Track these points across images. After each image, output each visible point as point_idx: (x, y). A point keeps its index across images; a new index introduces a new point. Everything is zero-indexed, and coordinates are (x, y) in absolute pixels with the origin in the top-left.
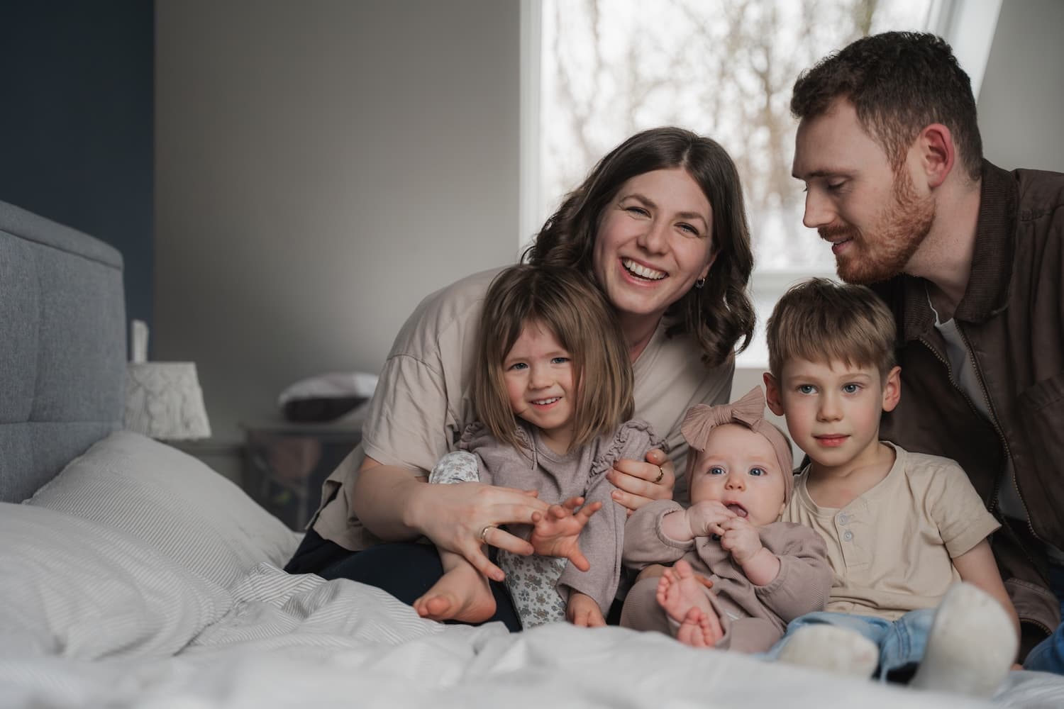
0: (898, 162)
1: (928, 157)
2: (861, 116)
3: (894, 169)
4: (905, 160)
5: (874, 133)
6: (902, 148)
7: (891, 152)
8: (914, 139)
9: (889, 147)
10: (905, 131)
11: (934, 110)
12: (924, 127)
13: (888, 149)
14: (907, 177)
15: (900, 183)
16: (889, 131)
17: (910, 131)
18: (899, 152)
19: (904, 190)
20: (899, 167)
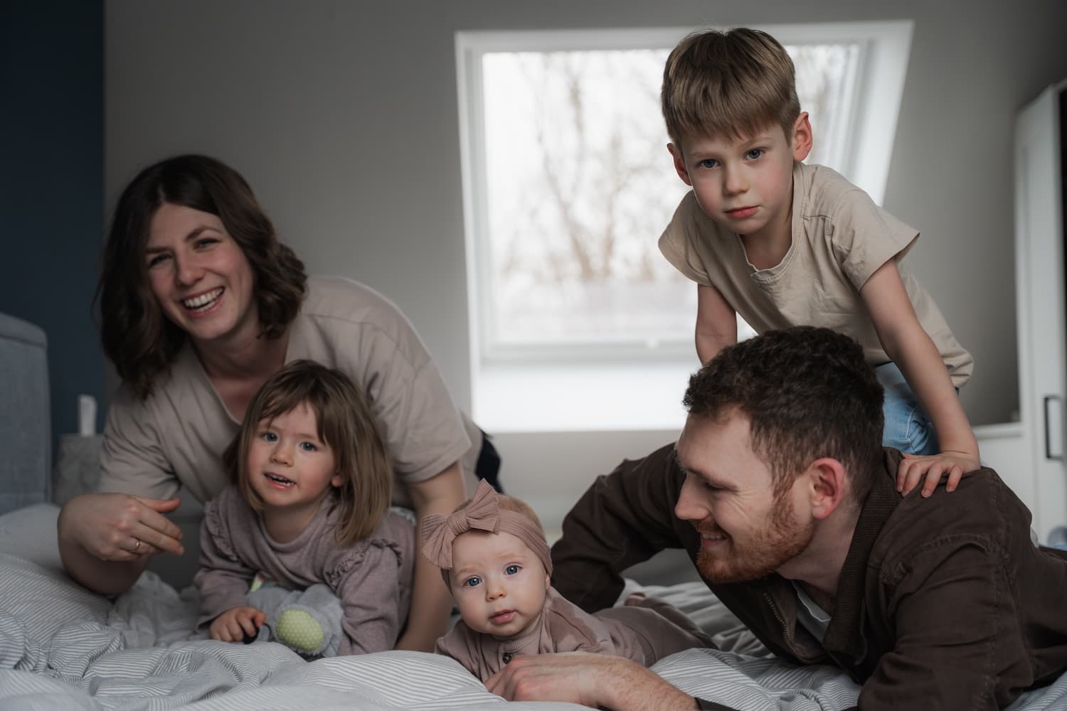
0: (781, 489)
1: (815, 487)
3: (776, 493)
4: (791, 487)
5: (764, 452)
6: (791, 475)
7: (778, 478)
8: (805, 469)
10: (798, 458)
11: (833, 442)
12: (818, 458)
14: (788, 504)
15: (779, 508)
16: (780, 455)
17: (803, 459)
18: (786, 478)
19: (783, 515)
20: (782, 493)
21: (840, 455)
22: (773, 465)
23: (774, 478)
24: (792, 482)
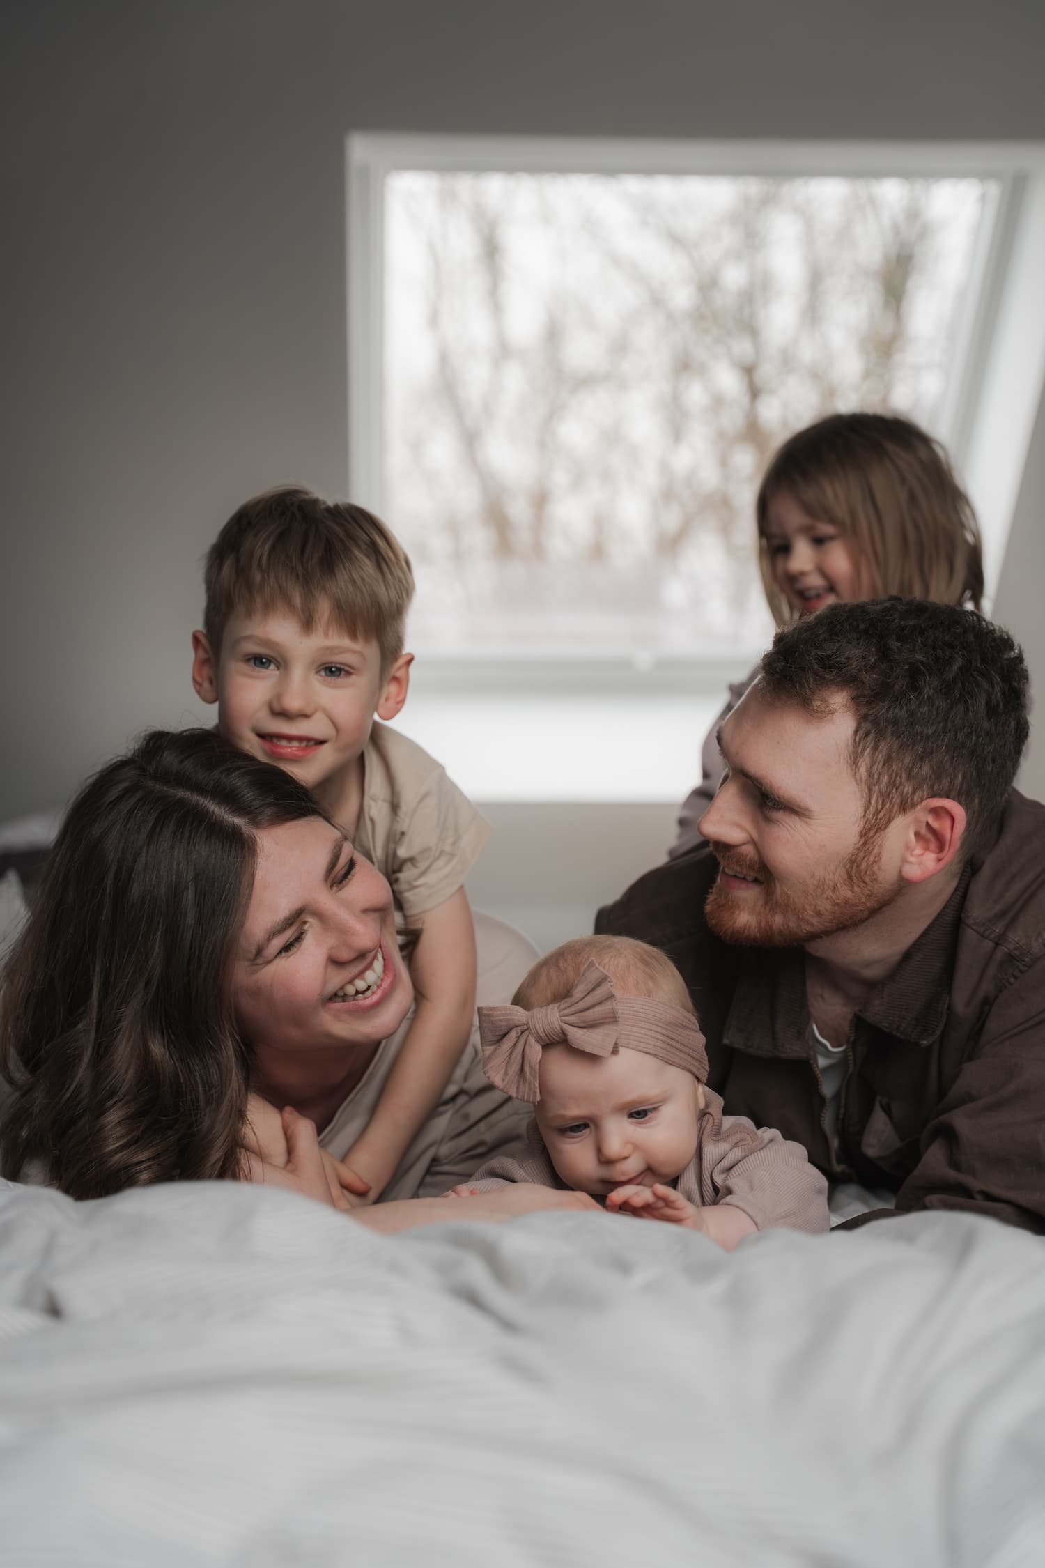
0: (872, 829)
1: (917, 834)
2: (857, 739)
3: (863, 832)
4: (885, 828)
5: (863, 771)
6: (891, 811)
7: (872, 809)
8: (913, 806)
9: (873, 801)
10: (908, 789)
11: (960, 777)
12: (935, 795)
13: (870, 802)
14: (875, 851)
15: (862, 854)
16: (885, 779)
17: (914, 792)
18: (882, 814)
19: (864, 866)
20: (871, 834)
21: (962, 796)
22: (870, 790)
23: (866, 809)
24: (889, 821)
